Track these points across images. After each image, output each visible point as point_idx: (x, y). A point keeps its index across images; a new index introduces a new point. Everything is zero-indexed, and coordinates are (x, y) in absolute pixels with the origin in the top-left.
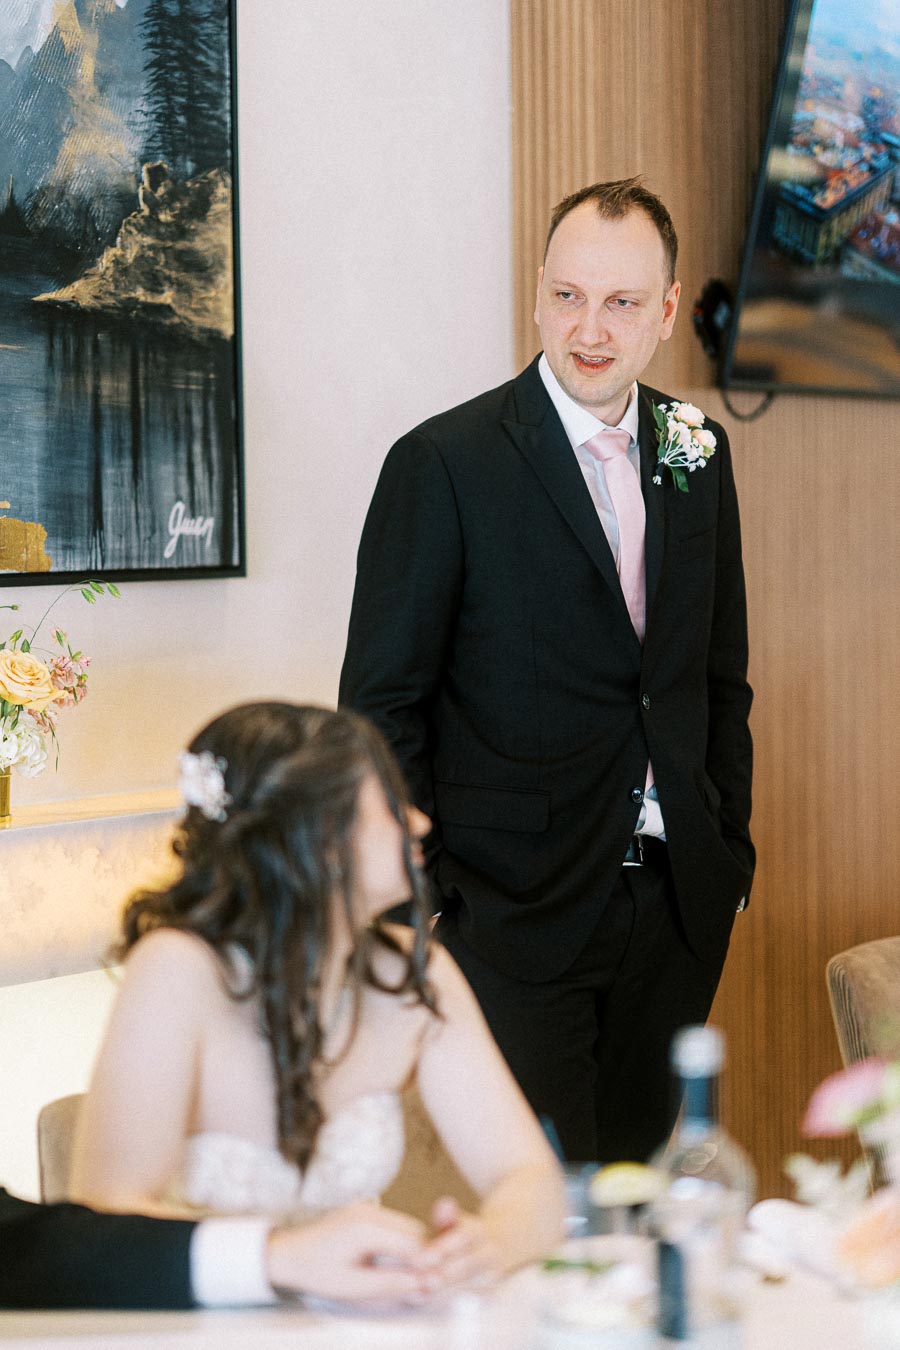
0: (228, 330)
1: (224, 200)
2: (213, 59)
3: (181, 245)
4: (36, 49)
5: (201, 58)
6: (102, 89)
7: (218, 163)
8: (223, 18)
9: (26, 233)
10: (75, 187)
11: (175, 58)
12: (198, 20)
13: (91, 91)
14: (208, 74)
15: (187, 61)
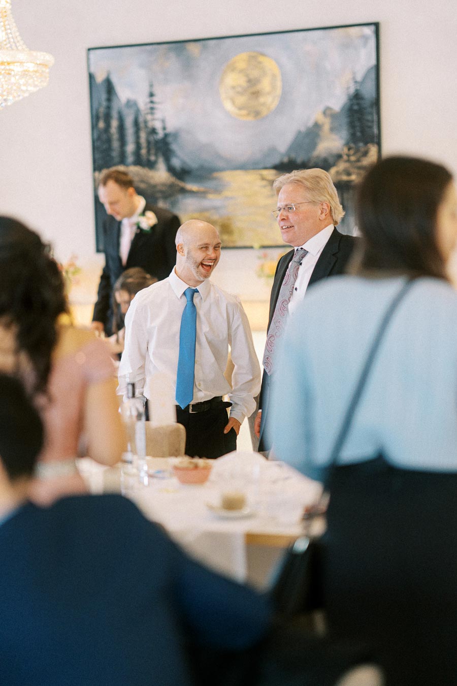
2: (369, 117)
5: (366, 117)
6: (331, 131)
7: (372, 142)
8: (374, 107)
10: (323, 155)
12: (365, 109)
13: (328, 132)
14: (368, 121)
15: (360, 120)
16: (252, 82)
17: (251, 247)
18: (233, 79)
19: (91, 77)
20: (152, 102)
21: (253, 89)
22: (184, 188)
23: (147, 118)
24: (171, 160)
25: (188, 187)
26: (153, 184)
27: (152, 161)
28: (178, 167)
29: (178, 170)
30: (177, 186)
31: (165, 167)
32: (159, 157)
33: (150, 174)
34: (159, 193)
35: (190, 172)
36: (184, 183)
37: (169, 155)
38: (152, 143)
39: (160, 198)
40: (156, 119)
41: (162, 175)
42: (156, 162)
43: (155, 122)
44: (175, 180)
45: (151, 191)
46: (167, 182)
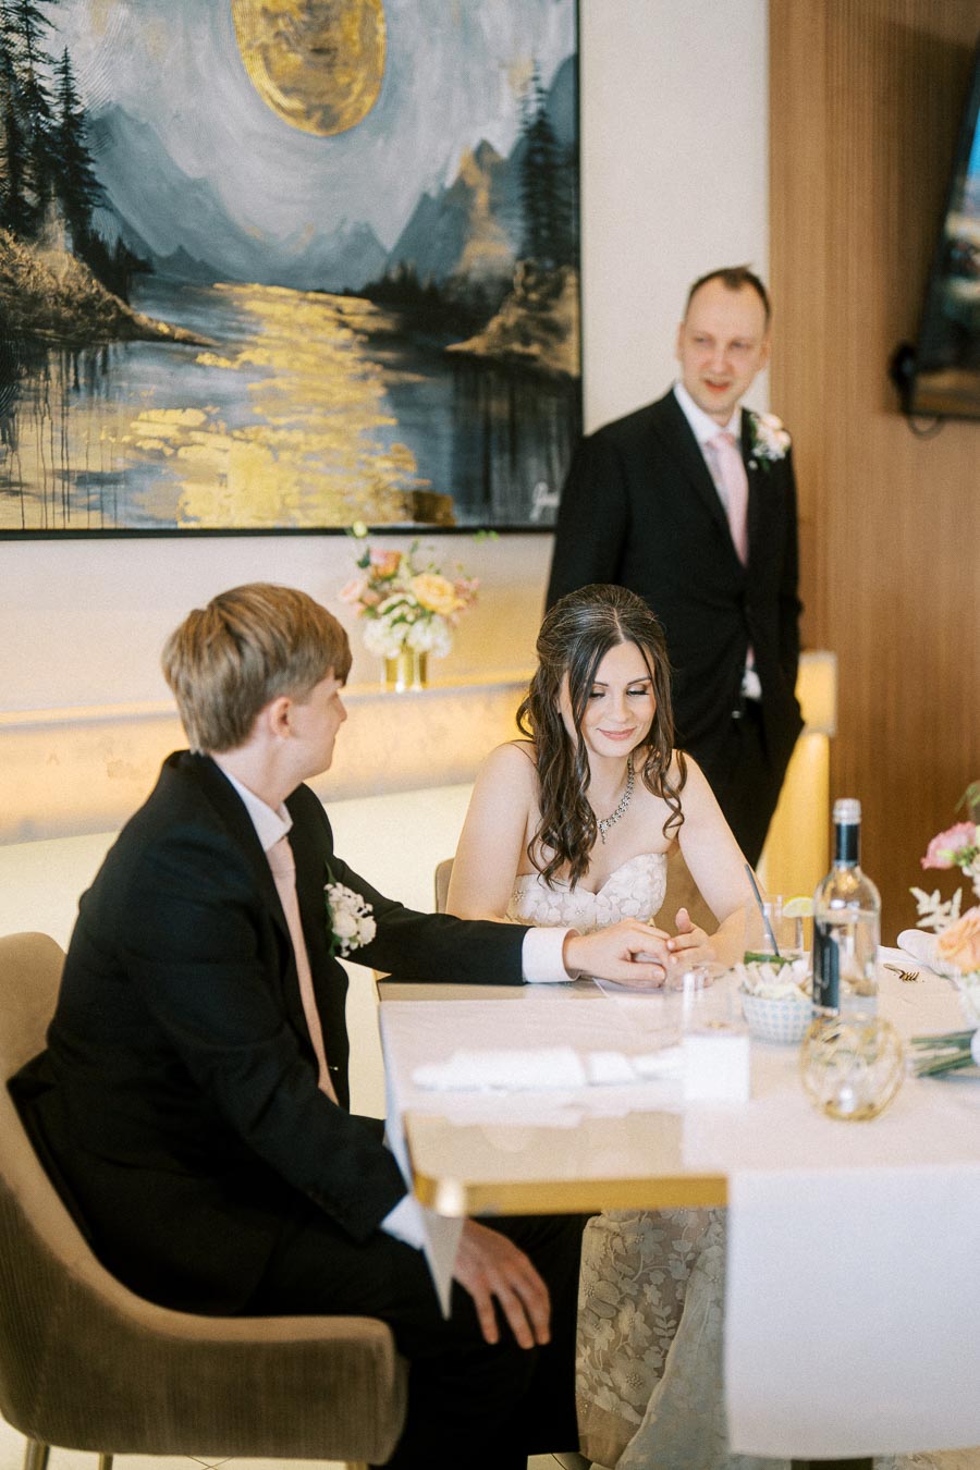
0: (575, 372)
1: (572, 287)
2: (564, 192)
3: (544, 315)
4: (448, 186)
5: (557, 192)
6: (492, 212)
7: (567, 261)
8: (572, 166)
9: (441, 306)
10: (473, 276)
11: (541, 193)
12: (556, 168)
13: (485, 213)
14: (561, 203)
15: (548, 195)
22: (128, 320)
23: (13, 45)
24: (89, 213)
25: (144, 316)
26: (31, 289)
27: (28, 207)
28: (113, 243)
29: (111, 253)
30: (108, 308)
31: (69, 235)
32: (49, 195)
33: (23, 253)
34: (48, 328)
35: (145, 267)
36: (127, 302)
37: (83, 194)
38: (30, 140)
39: (51, 345)
40: (43, 55)
41: (62, 262)
42: (39, 213)
43: (37, 67)
44: (102, 290)
45: (23, 316)
46: (75, 289)
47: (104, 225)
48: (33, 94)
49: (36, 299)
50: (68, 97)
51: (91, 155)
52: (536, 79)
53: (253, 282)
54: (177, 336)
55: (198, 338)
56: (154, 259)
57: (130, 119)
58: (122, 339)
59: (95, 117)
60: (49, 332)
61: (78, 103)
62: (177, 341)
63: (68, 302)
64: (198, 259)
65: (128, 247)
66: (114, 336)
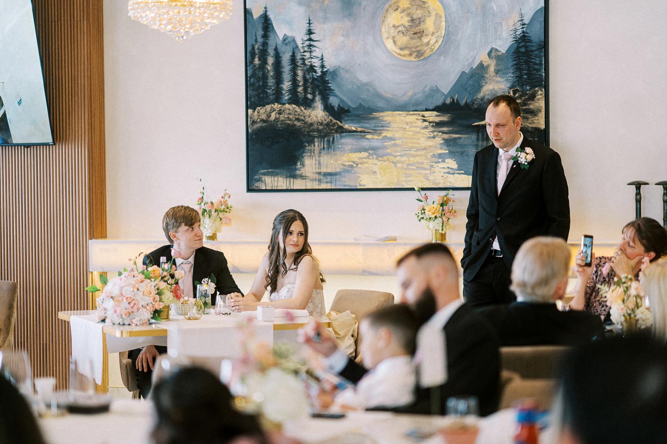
0: (543, 127)
1: (541, 94)
2: (537, 60)
3: (524, 108)
4: (474, 67)
5: (534, 60)
6: (497, 73)
7: (540, 86)
8: (542, 49)
9: (470, 109)
10: (487, 97)
11: (523, 62)
12: (532, 51)
13: (493, 74)
14: (536, 64)
15: (527, 62)
16: (415, 22)
17: (413, 189)
18: (396, 19)
19: (247, 12)
20: (310, 40)
21: (415, 29)
22: (342, 127)
23: (305, 56)
24: (328, 98)
25: (346, 126)
26: (310, 122)
27: (309, 99)
28: (337, 106)
29: (336, 109)
30: (334, 125)
31: (322, 105)
32: (316, 95)
33: (307, 112)
34: (315, 132)
35: (348, 111)
36: (341, 122)
37: (327, 93)
38: (310, 81)
39: (316, 137)
40: (315, 57)
41: (319, 113)
42: (313, 100)
43: (313, 60)
44: (332, 119)
45: (307, 129)
46: (324, 120)
47: (333, 101)
48: (312, 68)
49: (311, 124)
50: (323, 66)
51: (330, 82)
52: (522, 20)
53: (387, 111)
54: (358, 130)
55: (366, 130)
56: (351, 109)
57: (343, 69)
58: (339, 133)
59: (331, 71)
60: (315, 133)
61: (326, 68)
62: (359, 132)
63: (321, 124)
64: (366, 106)
65: (342, 106)
66: (337, 132)
